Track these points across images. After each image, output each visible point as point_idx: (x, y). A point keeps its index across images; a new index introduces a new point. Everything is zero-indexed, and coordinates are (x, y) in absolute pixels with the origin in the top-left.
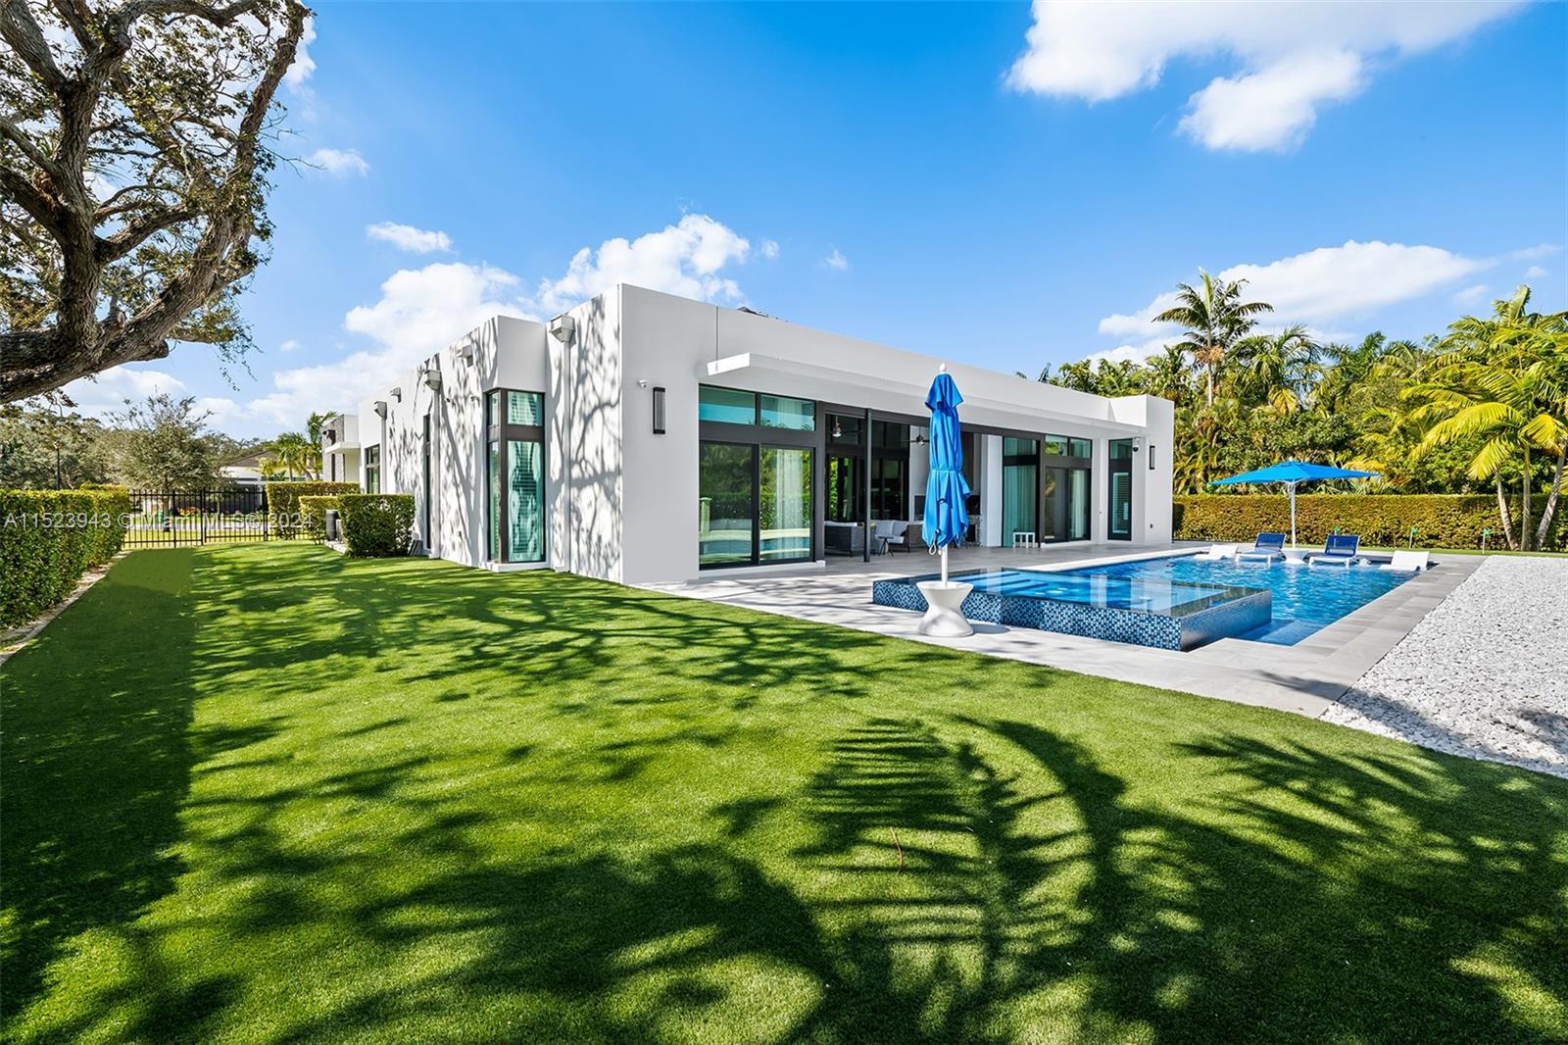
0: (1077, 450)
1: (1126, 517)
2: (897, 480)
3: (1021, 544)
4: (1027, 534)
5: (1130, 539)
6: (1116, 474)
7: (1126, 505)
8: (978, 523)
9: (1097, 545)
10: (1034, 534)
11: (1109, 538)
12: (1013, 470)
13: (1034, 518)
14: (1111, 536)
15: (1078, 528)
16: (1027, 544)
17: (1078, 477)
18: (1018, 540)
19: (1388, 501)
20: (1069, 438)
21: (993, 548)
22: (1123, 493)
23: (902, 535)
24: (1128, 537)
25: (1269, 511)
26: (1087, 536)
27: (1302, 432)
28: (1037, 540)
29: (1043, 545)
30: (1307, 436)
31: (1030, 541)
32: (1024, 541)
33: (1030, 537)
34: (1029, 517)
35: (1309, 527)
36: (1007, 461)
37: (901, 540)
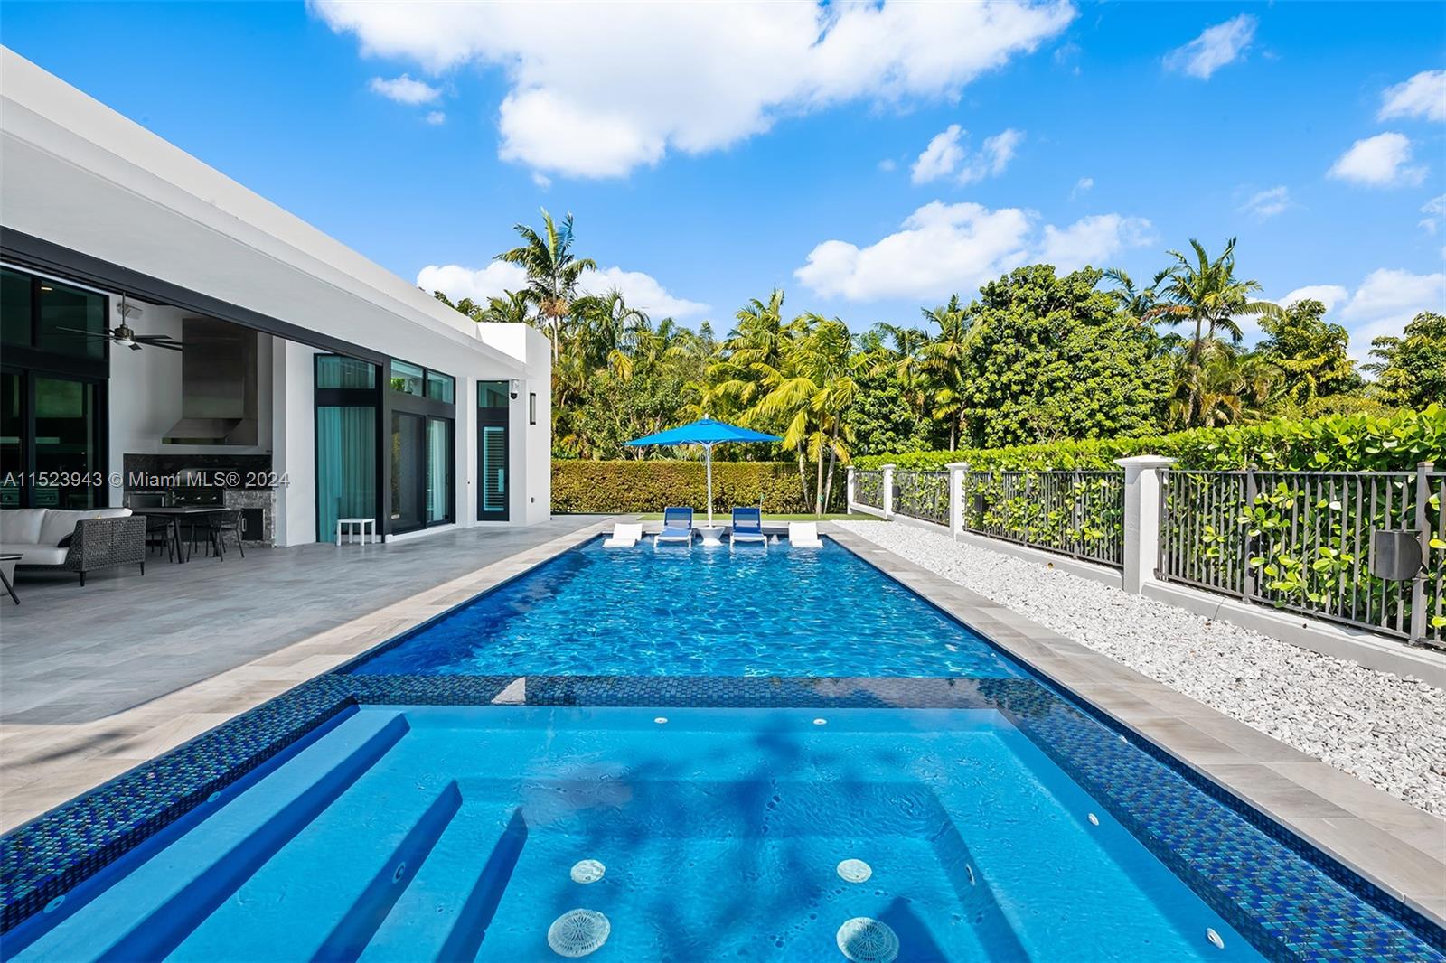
0: (434, 388)
1: (501, 489)
2: (81, 422)
3: (351, 538)
4: (363, 522)
5: (508, 520)
6: (486, 429)
7: (501, 472)
8: (269, 505)
9: (464, 530)
10: (373, 520)
11: (479, 519)
12: (333, 414)
13: (372, 491)
14: (482, 516)
15: (437, 508)
16: (363, 538)
17: (437, 431)
18: (345, 532)
19: (725, 467)
20: (425, 370)
21: (302, 550)
22: (496, 455)
23: (61, 545)
24: (504, 516)
25: (630, 478)
26: (450, 517)
27: (653, 396)
28: (380, 531)
29: (390, 538)
30: (657, 400)
31: (368, 532)
32: (357, 532)
33: (368, 526)
34: (363, 492)
35: (664, 494)
36: (323, 397)
37: (60, 556)
